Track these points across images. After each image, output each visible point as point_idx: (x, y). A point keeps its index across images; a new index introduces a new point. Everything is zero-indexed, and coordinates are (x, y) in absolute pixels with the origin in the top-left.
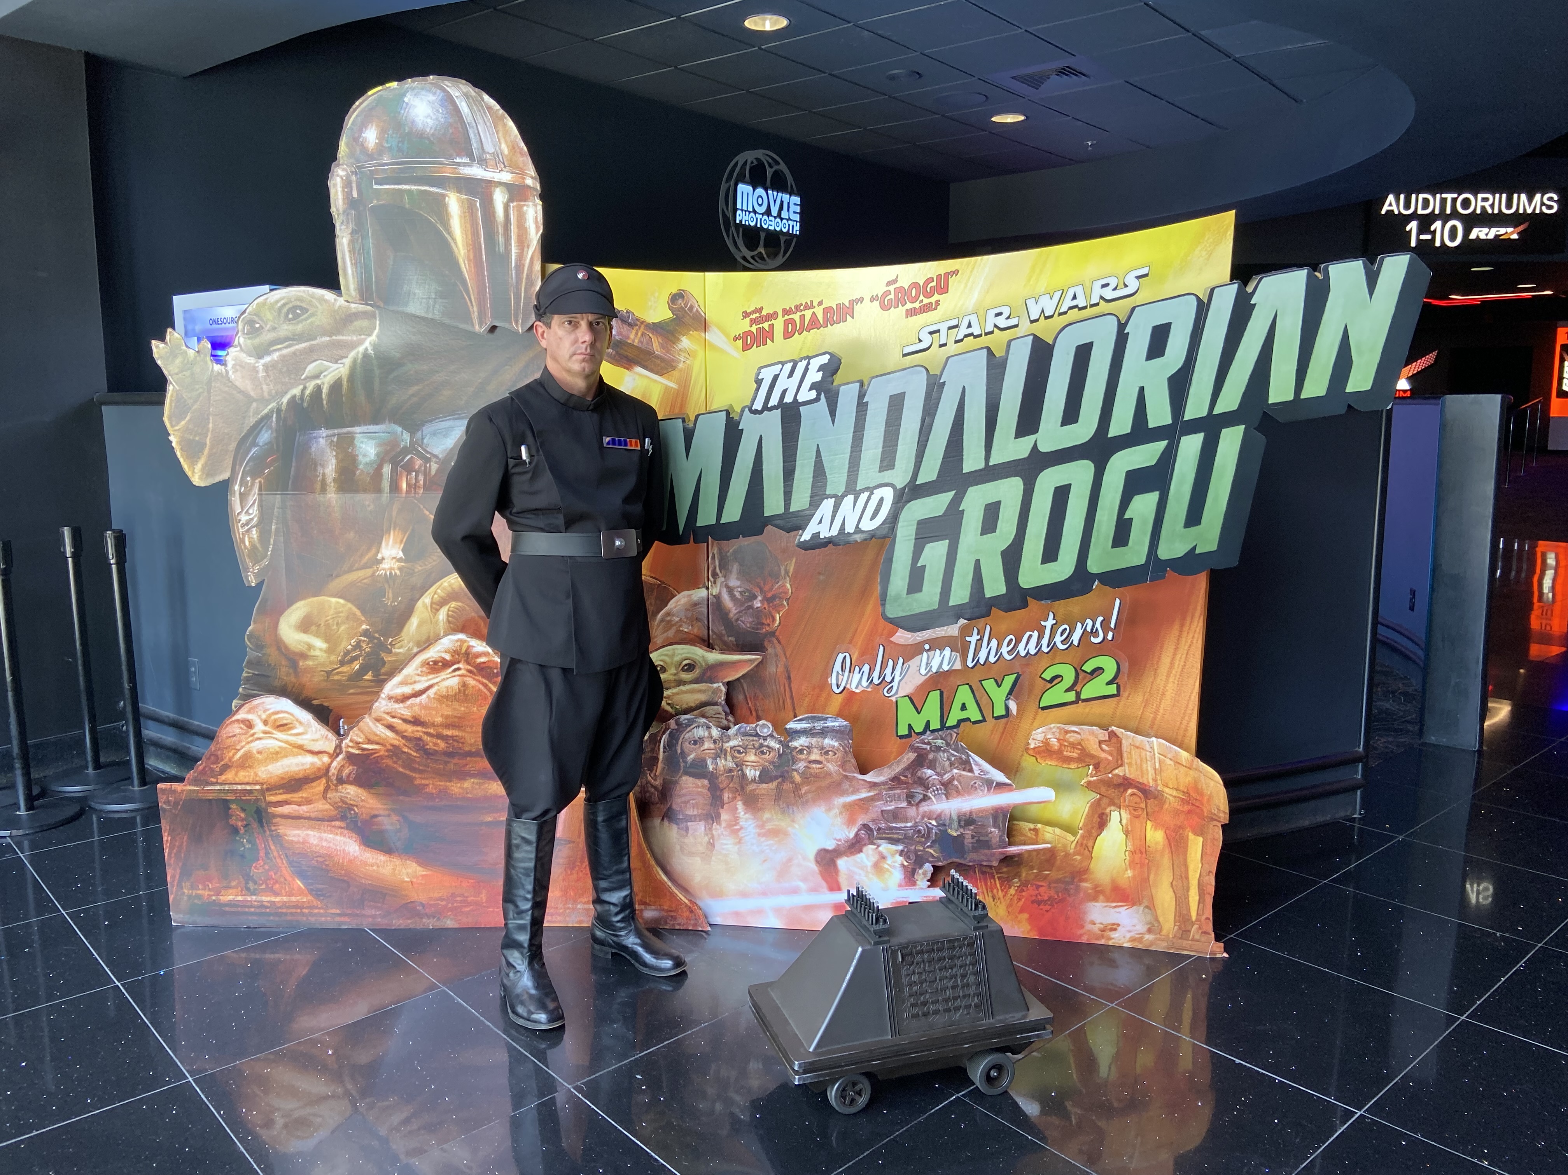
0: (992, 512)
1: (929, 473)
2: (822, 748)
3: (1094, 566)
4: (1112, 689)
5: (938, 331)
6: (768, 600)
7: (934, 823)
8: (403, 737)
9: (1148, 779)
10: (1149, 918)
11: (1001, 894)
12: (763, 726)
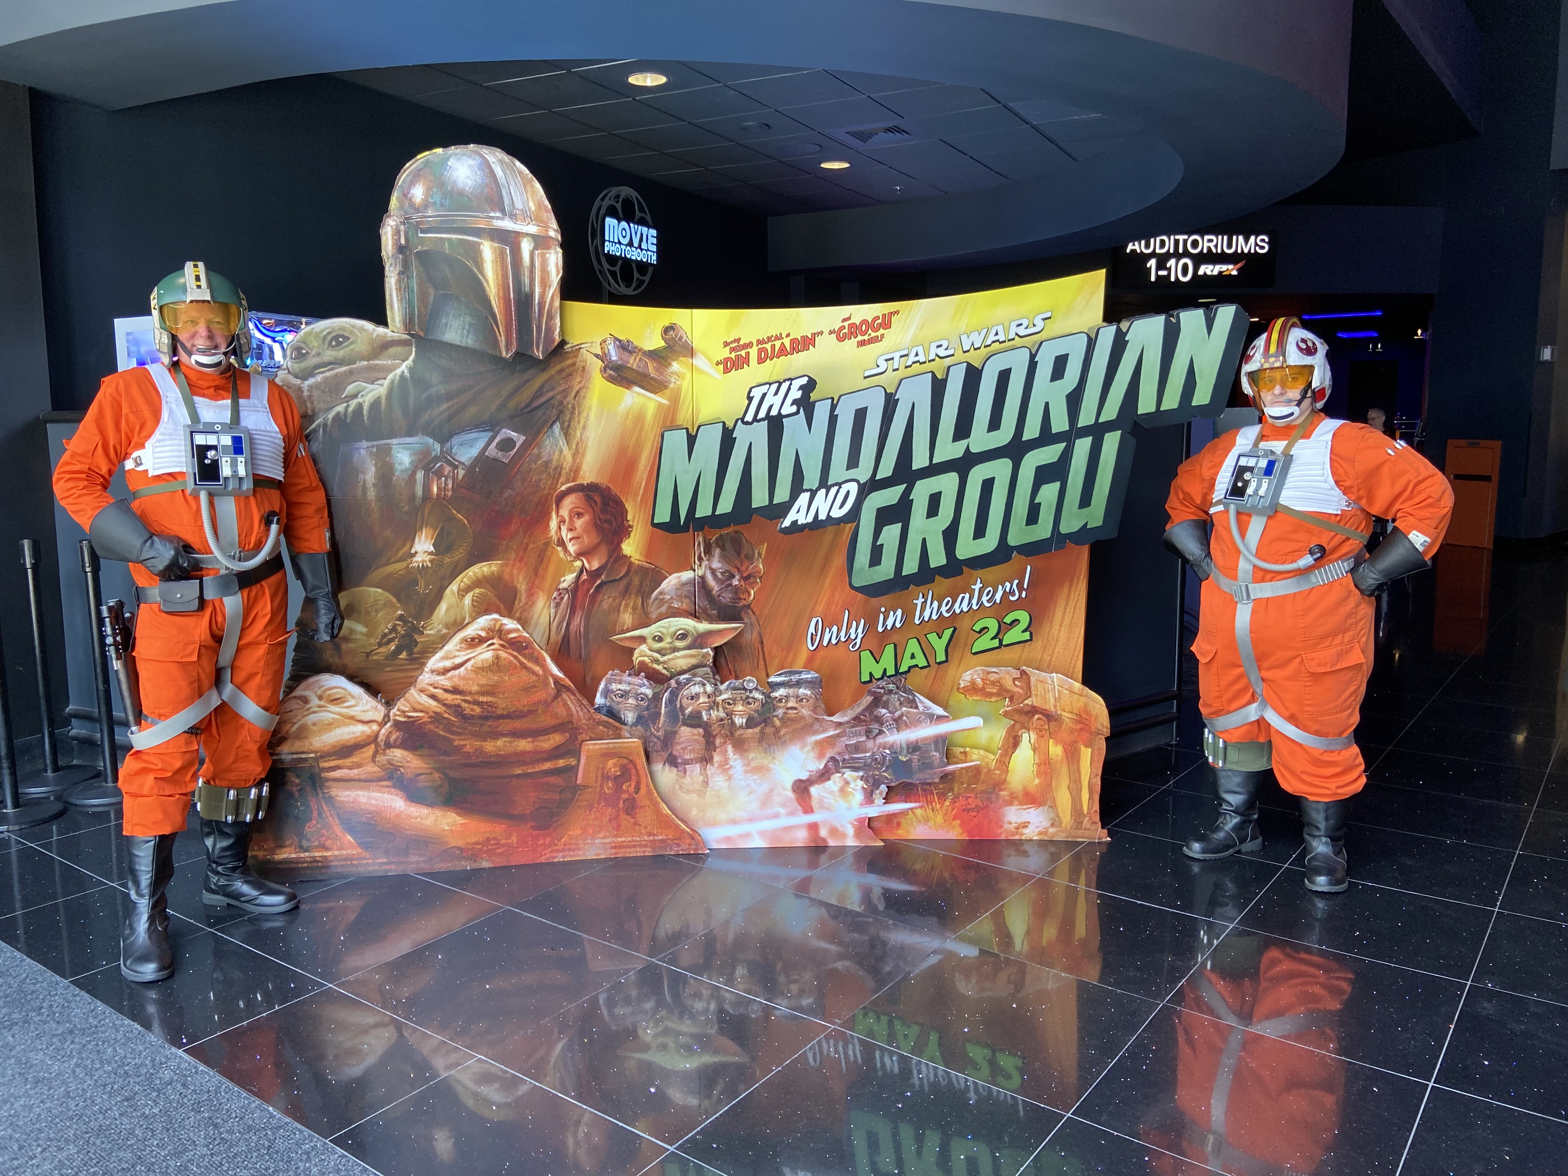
0: (935, 501)
1: (886, 470)
2: (797, 697)
3: (1012, 541)
4: (1027, 636)
5: (892, 359)
6: (746, 579)
7: (888, 751)
8: (444, 705)
9: (1050, 706)
10: (1052, 815)
11: (938, 806)
12: (749, 681)
